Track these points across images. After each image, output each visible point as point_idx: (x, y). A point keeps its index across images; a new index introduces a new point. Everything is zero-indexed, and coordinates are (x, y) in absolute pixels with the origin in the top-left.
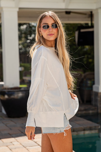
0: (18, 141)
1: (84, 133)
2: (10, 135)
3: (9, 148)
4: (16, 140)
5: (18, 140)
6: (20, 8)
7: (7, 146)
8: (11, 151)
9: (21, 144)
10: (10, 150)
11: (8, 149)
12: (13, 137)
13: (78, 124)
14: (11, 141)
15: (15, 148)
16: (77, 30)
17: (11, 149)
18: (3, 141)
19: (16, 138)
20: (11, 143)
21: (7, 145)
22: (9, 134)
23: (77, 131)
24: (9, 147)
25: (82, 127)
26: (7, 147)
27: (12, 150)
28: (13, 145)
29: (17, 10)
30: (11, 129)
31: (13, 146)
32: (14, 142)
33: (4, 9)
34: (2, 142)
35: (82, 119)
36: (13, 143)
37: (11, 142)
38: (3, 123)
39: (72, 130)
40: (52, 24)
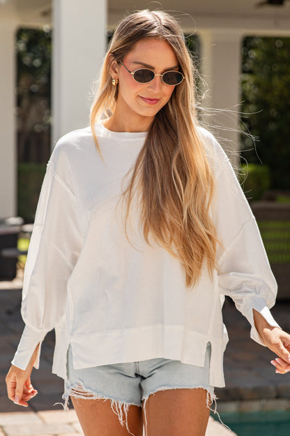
18: (42, 419)
39: (274, 395)
40: (165, 70)
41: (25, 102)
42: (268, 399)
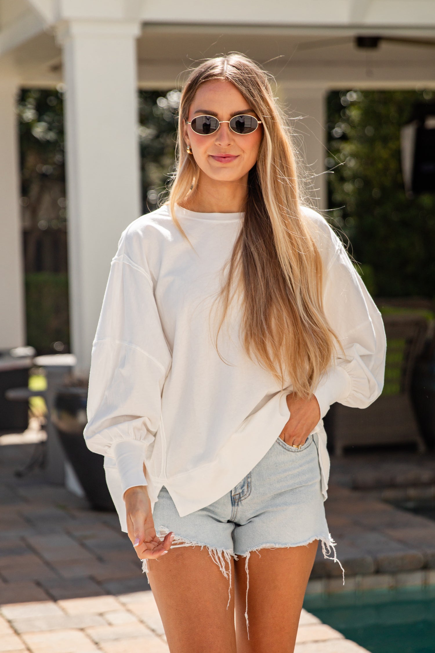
0: (129, 611)
1: (426, 583)
2: (99, 583)
3: (88, 636)
4: (124, 604)
5: (131, 607)
6: (146, 25)
7: (82, 630)
8: (100, 649)
9: (142, 622)
10: (94, 647)
11: (88, 641)
12: (108, 593)
13: (400, 541)
14: (101, 610)
15: (117, 640)
16: (408, 122)
17: (97, 640)
18: (63, 610)
19: (125, 599)
20: (99, 619)
21: (82, 626)
22: (92, 578)
23: (393, 573)
24: (90, 631)
25: (417, 554)
26: (80, 634)
27: (102, 645)
28: (110, 624)
29: (135, 30)
30: (100, 559)
31: (109, 629)
32: (114, 611)
33: (76, 29)
34: (60, 613)
35: (418, 520)
36: (110, 617)
37: (101, 615)
38: (69, 533)
39: (373, 568)
40: (232, 115)
41: (35, 189)
42: (364, 574)
